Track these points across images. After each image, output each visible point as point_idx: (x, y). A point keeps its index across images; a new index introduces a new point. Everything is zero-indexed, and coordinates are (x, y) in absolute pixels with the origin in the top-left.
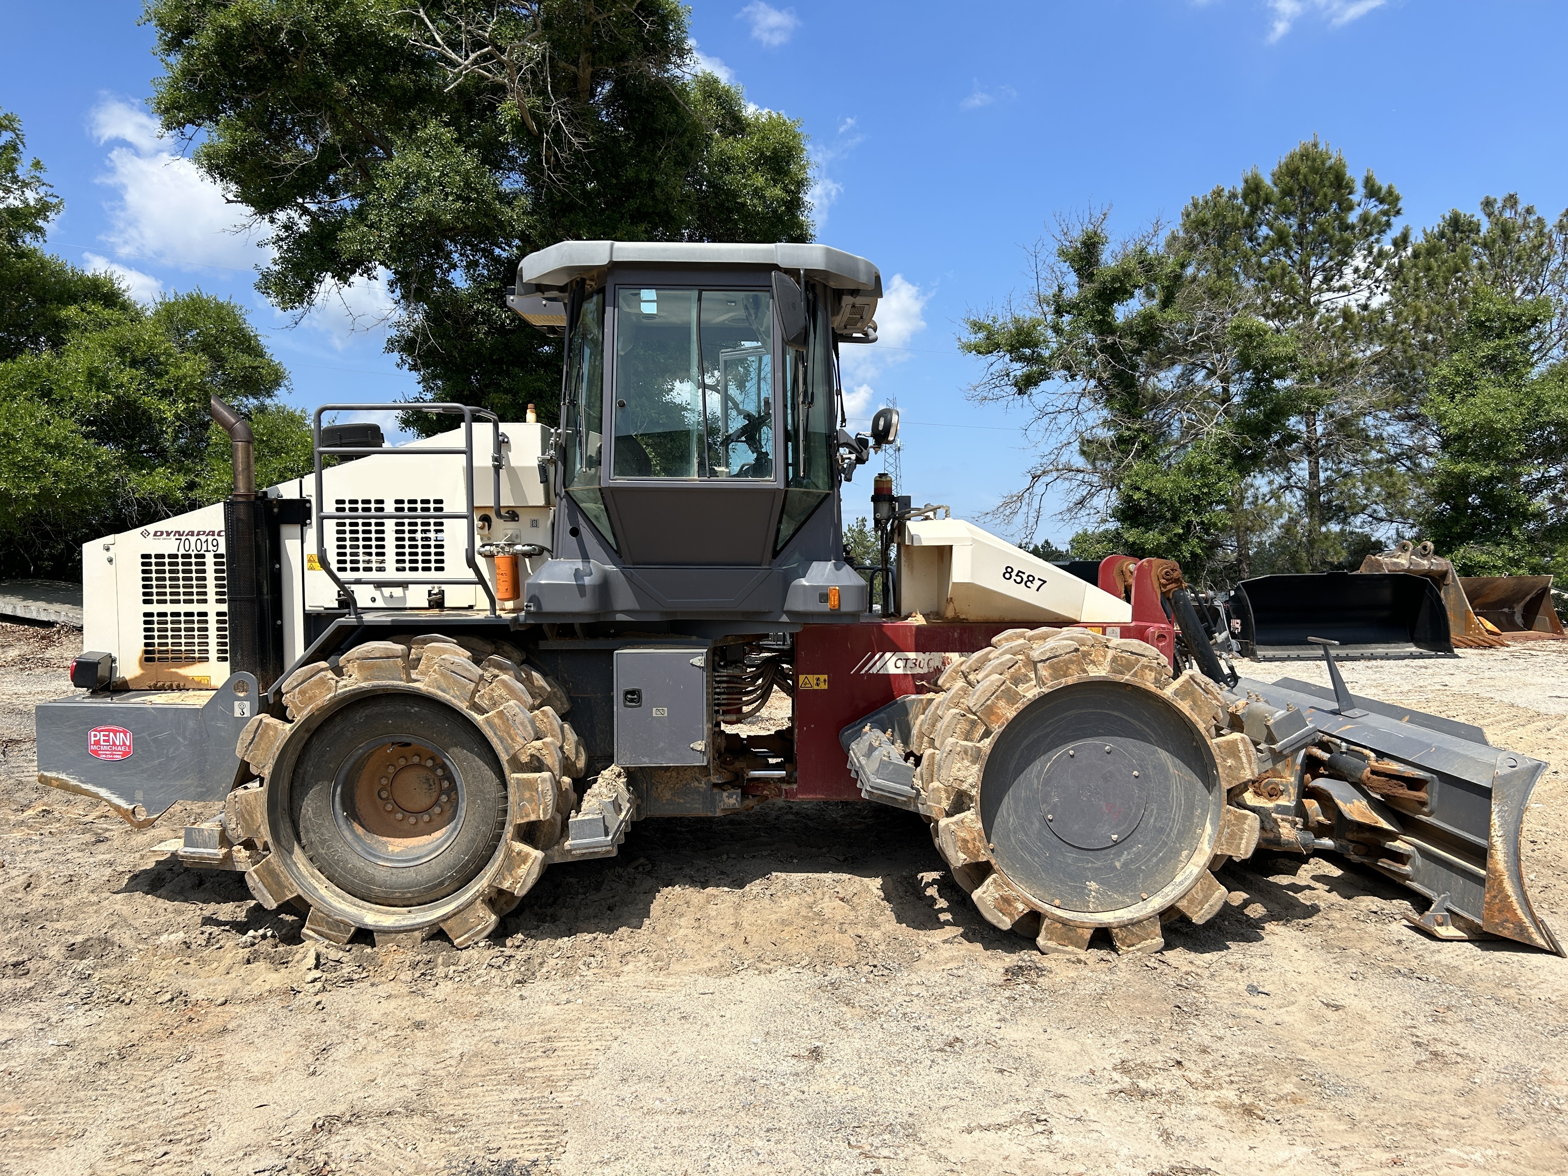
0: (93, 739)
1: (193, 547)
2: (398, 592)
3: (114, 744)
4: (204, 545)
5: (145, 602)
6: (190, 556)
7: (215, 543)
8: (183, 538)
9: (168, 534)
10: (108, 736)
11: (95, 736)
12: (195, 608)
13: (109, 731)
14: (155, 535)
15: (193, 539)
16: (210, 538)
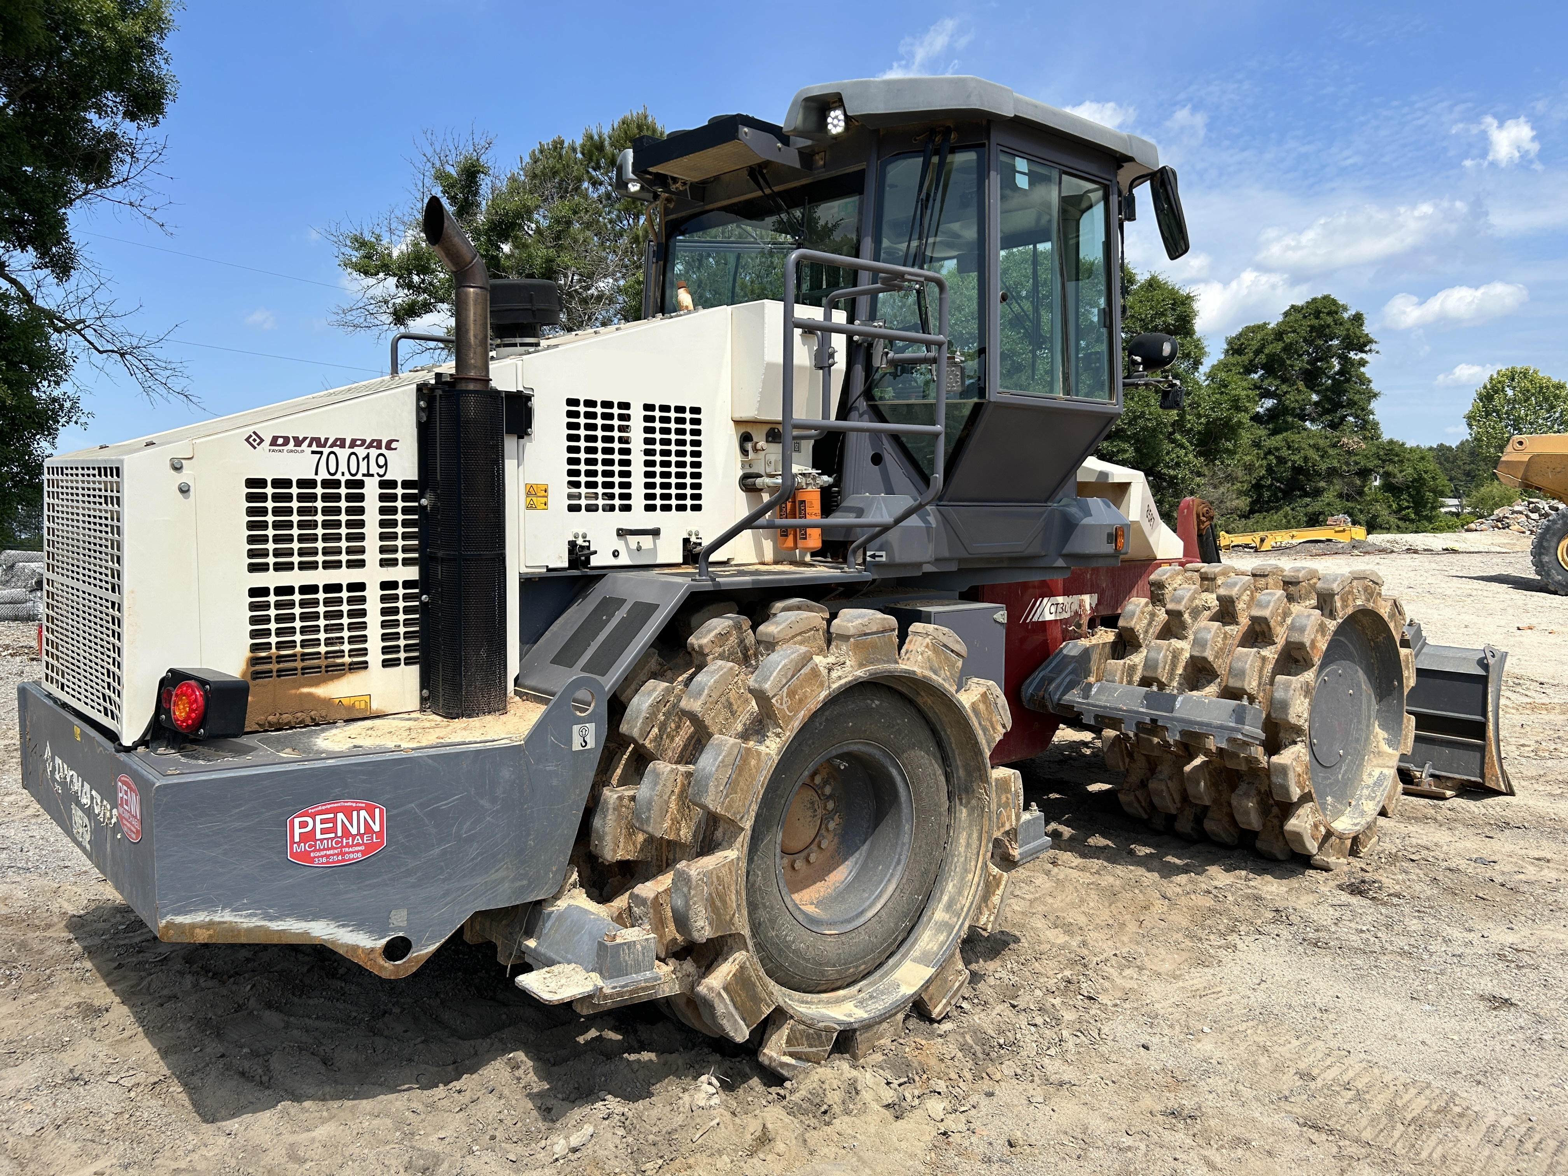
0: (297, 831)
1: (343, 467)
2: (646, 541)
3: (346, 833)
4: (363, 465)
5: (253, 568)
6: (336, 484)
7: (381, 461)
8: (326, 451)
9: (298, 442)
10: (334, 821)
11: (303, 825)
12: (344, 576)
13: (335, 811)
14: (274, 442)
15: (343, 454)
16: (374, 452)
